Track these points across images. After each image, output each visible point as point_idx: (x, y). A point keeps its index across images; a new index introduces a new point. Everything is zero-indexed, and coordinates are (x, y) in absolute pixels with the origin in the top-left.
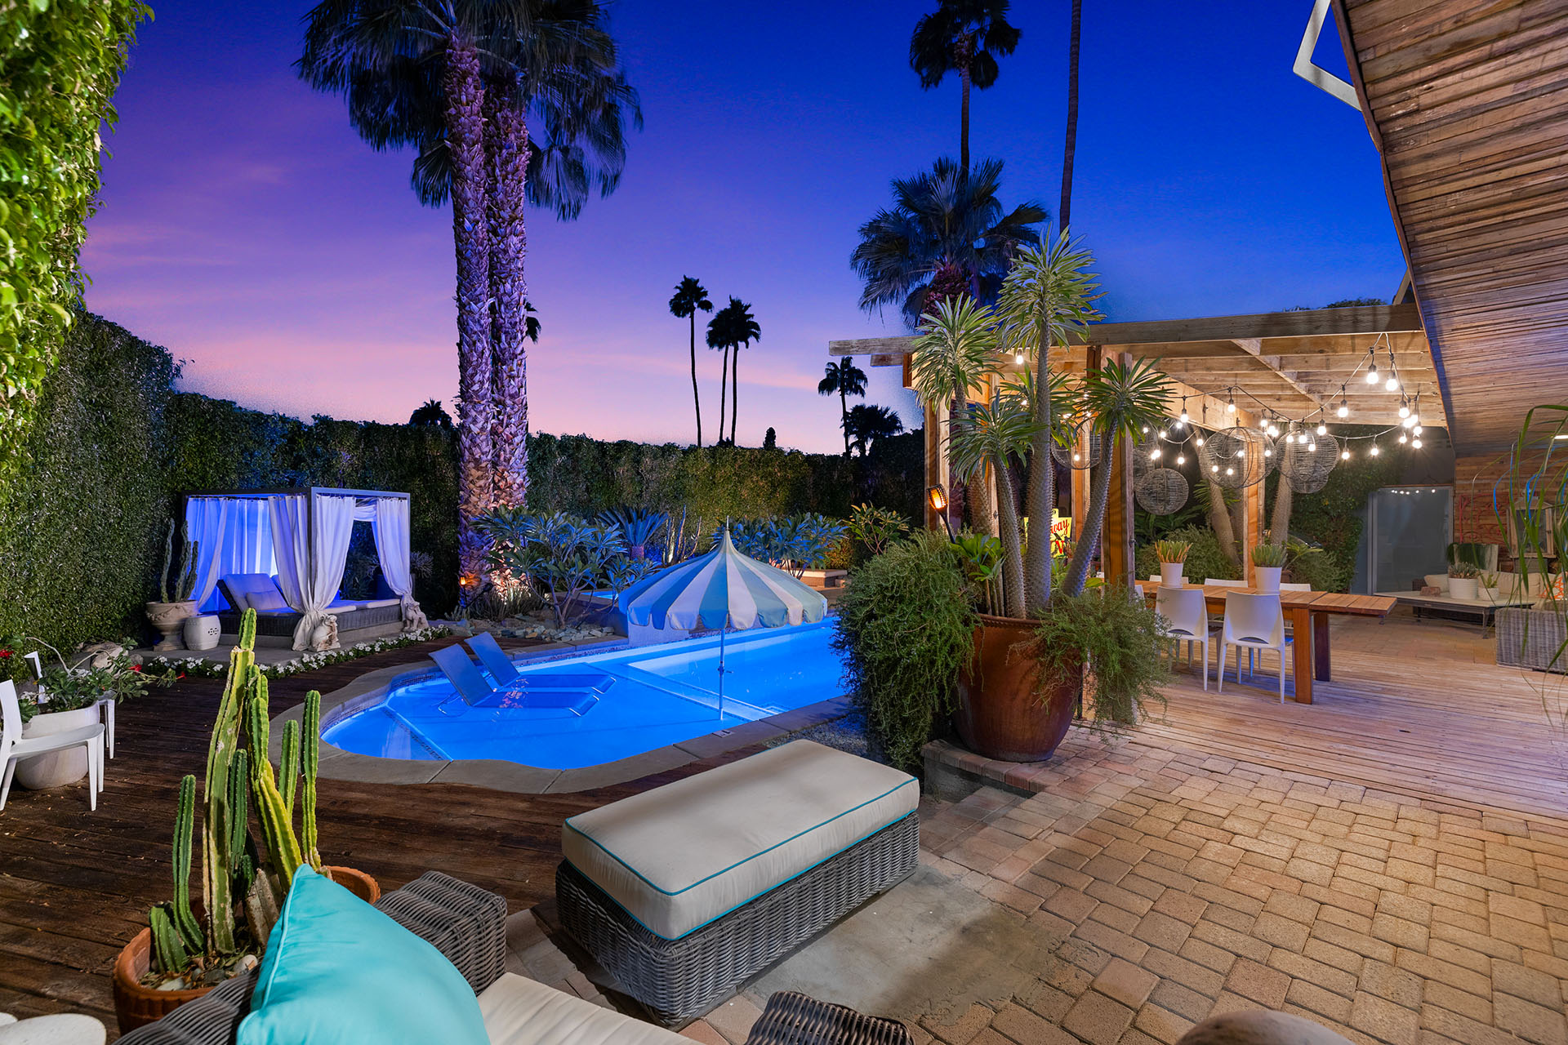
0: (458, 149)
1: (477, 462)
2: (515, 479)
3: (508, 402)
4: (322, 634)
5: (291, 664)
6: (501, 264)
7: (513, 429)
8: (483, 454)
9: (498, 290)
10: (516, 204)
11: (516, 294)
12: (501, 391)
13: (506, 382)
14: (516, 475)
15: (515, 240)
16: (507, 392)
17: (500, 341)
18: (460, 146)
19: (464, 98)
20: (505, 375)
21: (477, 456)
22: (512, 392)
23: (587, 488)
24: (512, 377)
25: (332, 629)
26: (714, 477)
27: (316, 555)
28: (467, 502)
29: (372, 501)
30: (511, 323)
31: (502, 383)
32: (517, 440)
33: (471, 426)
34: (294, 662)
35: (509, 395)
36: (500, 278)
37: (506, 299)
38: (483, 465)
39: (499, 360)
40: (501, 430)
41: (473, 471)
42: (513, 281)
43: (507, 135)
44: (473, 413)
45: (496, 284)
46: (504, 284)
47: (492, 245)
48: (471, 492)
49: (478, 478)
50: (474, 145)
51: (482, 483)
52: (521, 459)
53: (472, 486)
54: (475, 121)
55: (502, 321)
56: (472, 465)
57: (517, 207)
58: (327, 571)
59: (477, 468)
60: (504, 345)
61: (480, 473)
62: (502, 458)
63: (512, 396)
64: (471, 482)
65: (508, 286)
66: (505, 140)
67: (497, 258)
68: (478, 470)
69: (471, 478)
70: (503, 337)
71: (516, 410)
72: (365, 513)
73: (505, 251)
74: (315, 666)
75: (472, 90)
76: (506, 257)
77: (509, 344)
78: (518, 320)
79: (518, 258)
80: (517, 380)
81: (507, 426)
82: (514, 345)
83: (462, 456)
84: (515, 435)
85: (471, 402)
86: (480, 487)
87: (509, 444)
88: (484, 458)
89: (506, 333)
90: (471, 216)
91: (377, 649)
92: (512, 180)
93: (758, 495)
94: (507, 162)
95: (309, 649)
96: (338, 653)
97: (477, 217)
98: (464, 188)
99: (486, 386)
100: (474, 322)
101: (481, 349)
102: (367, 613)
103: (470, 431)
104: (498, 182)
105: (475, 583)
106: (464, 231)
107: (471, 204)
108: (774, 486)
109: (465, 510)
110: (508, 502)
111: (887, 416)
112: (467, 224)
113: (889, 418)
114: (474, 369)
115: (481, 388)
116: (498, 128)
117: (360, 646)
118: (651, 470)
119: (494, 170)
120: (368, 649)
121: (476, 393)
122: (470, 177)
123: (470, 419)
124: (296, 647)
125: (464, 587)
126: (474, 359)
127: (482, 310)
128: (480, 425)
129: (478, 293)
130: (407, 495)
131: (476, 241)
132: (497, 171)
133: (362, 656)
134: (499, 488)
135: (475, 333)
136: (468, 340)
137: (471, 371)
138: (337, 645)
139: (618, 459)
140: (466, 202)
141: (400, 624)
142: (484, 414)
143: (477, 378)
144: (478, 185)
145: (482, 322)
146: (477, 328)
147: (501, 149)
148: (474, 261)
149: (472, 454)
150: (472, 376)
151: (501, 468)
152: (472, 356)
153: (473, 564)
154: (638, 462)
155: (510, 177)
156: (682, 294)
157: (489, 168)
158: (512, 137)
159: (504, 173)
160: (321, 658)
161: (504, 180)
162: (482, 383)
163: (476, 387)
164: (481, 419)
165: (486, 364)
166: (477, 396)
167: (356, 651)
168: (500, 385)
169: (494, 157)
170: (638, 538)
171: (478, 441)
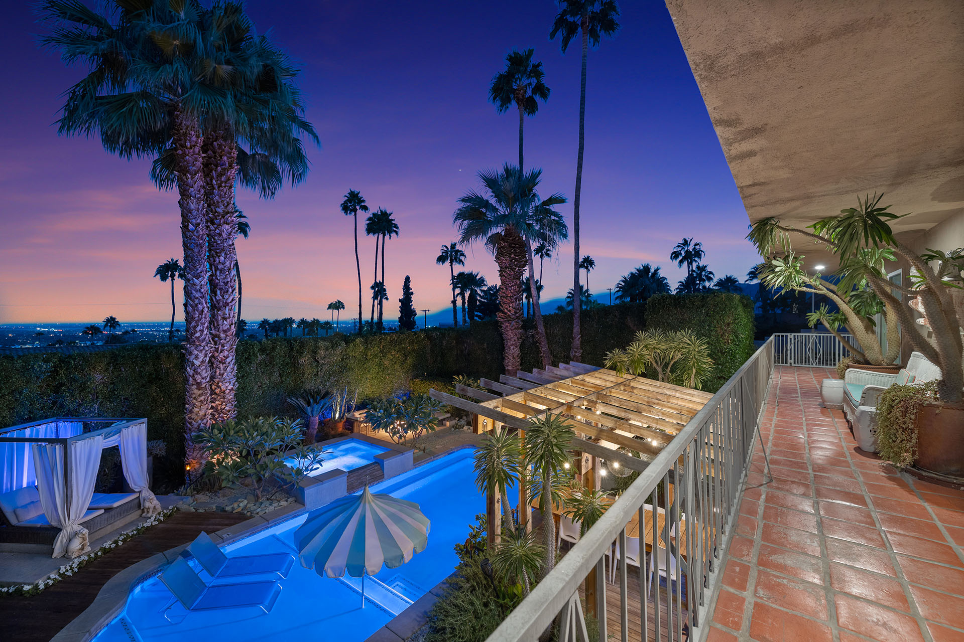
0: (184, 178)
1: (199, 385)
2: (227, 387)
3: (222, 335)
4: (76, 545)
5: (49, 578)
6: (217, 244)
7: (226, 353)
8: (203, 378)
9: (215, 261)
10: (227, 202)
11: (228, 263)
12: (217, 328)
13: (220, 322)
14: (227, 384)
15: (227, 227)
16: (221, 329)
17: (216, 295)
18: (185, 175)
19: (188, 144)
20: (220, 317)
21: (199, 381)
22: (225, 328)
23: (280, 374)
24: (225, 319)
25: (84, 539)
26: (367, 355)
27: (71, 487)
28: (191, 412)
29: (119, 431)
30: (224, 283)
31: (218, 323)
32: (228, 360)
33: (194, 361)
34: (53, 576)
35: (223, 331)
36: (216, 253)
37: (220, 267)
38: (203, 386)
39: (216, 307)
40: (216, 354)
41: (196, 391)
42: (226, 254)
43: (221, 157)
45: (213, 257)
46: (219, 257)
47: (210, 230)
48: (194, 406)
49: (199, 395)
50: (196, 174)
51: (202, 398)
52: (232, 372)
53: (194, 401)
54: (196, 158)
55: (217, 281)
56: (195, 387)
57: (228, 205)
58: (80, 495)
59: (199, 388)
60: (219, 297)
61: (200, 392)
62: (218, 374)
63: (225, 331)
64: (194, 398)
65: (222, 258)
66: (219, 160)
67: (214, 239)
68: (199, 390)
69: (194, 396)
70: (218, 292)
71: (227, 340)
72: (111, 442)
73: (220, 235)
74: (70, 573)
75: (194, 139)
76: (221, 238)
77: (223, 296)
78: (229, 279)
79: (229, 238)
80: (228, 320)
81: (221, 352)
82: (226, 297)
83: (188, 381)
84: (227, 357)
85: (194, 345)
86: (201, 401)
87: (223, 363)
88: (204, 381)
89: (221, 289)
90: (194, 221)
91: (120, 543)
92: (225, 187)
93: (395, 363)
94: (221, 175)
95: (66, 556)
96: (89, 556)
97: (199, 221)
98: (188, 203)
99: (205, 332)
100: (196, 291)
101: (201, 309)
102: (112, 513)
103: (193, 364)
104: (214, 188)
105: (197, 466)
106: (189, 231)
107: (194, 213)
108: (405, 356)
109: (190, 418)
110: (222, 402)
111: (478, 278)
112: (191, 227)
113: (479, 279)
114: (196, 322)
115: (202, 335)
116: (214, 152)
117: (107, 545)
118: (325, 357)
119: (211, 180)
120: (113, 546)
121: (198, 338)
122: (193, 194)
123: (193, 356)
124: (54, 555)
125: (189, 470)
126: (197, 316)
127: (203, 282)
128: (201, 360)
129: (199, 271)
130: (146, 420)
131: (198, 237)
132: (214, 181)
133: (108, 552)
134: (216, 393)
135: (197, 298)
136: (192, 303)
137: (193, 324)
138: (88, 549)
139: (302, 353)
140: (190, 211)
141: (139, 512)
142: (204, 352)
143: (198, 328)
144: (199, 199)
145: (202, 290)
146: (198, 295)
147: (216, 166)
148: (196, 250)
149: (195, 380)
150: (195, 327)
151: (216, 380)
152: (195, 314)
153: (195, 453)
154: (315, 353)
155: (223, 185)
156: (349, 200)
157: (208, 179)
158: (225, 158)
159: (219, 182)
160: (75, 565)
161: (219, 187)
162: (202, 331)
163: (198, 335)
164: (201, 356)
165: (205, 318)
166: (199, 340)
167: (105, 550)
168: (216, 325)
169: (211, 171)
170: (315, 413)
171: (199, 371)
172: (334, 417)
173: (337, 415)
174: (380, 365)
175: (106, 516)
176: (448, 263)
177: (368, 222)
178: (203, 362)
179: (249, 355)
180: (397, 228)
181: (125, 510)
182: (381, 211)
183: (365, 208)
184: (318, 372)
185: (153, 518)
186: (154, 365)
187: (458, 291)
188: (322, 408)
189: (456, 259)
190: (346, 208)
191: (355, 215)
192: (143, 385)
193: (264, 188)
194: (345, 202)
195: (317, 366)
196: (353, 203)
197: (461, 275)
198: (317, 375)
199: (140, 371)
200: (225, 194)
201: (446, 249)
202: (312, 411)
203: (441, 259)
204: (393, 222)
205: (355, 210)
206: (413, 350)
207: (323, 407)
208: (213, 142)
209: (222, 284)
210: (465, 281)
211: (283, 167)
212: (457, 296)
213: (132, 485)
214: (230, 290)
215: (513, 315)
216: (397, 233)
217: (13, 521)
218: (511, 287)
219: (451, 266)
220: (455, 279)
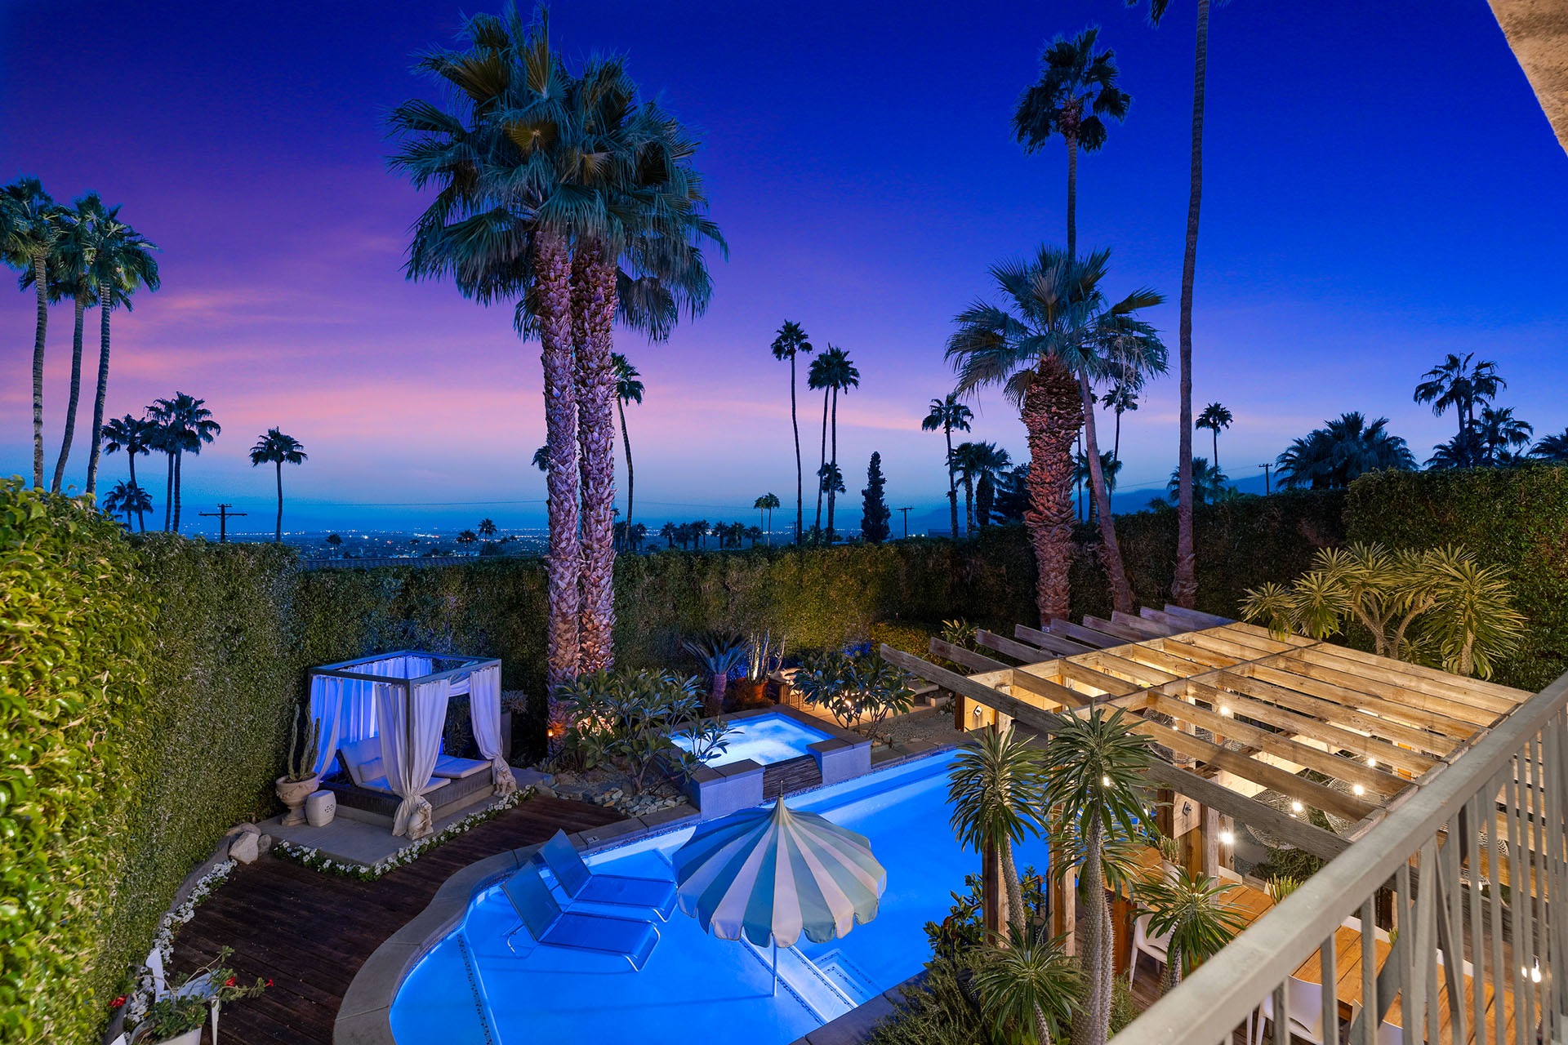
0: (547, 322)
1: (564, 615)
2: (601, 621)
3: (596, 546)
4: (417, 822)
6: (590, 414)
7: (600, 572)
8: (569, 608)
9: (586, 439)
10: (603, 353)
11: (603, 441)
12: (589, 535)
13: (593, 527)
14: (602, 617)
15: (603, 388)
16: (594, 537)
17: (588, 487)
18: (549, 319)
19: (552, 275)
20: (592, 520)
21: (564, 611)
22: (599, 536)
23: (675, 605)
24: (599, 522)
25: (426, 817)
26: (801, 581)
27: (413, 744)
28: (555, 654)
29: (468, 675)
31: (590, 528)
32: (603, 582)
33: (559, 582)
34: (390, 860)
35: (597, 539)
36: (589, 427)
37: (594, 446)
38: (570, 618)
39: (588, 505)
40: (588, 573)
41: (561, 625)
42: (601, 428)
43: (595, 288)
44: (561, 570)
45: (585, 432)
46: (592, 432)
47: (581, 395)
48: (558, 646)
49: (565, 632)
50: (562, 316)
51: (568, 636)
52: (608, 600)
53: (559, 639)
54: (562, 293)
55: (590, 468)
56: (559, 619)
57: (604, 356)
58: (423, 756)
59: (565, 622)
60: (592, 491)
61: (567, 626)
62: (589, 601)
63: (599, 540)
64: (559, 635)
65: (596, 434)
66: (593, 293)
67: (586, 407)
68: (565, 623)
69: (558, 632)
70: (591, 483)
71: (602, 553)
72: (459, 689)
73: (594, 401)
74: (409, 860)
75: (560, 266)
76: (595, 405)
77: (596, 490)
78: (605, 465)
79: (605, 405)
80: (603, 524)
81: (594, 570)
82: (601, 490)
83: (551, 609)
84: (601, 578)
85: (558, 559)
86: (567, 640)
87: (597, 587)
88: (571, 611)
89: (594, 479)
90: (559, 383)
91: (467, 828)
92: (600, 331)
93: (847, 595)
94: (595, 314)
95: (406, 837)
96: (431, 839)
97: (565, 382)
98: (552, 358)
99: (573, 542)
100: (562, 483)
101: (567, 508)
102: (460, 785)
103: (558, 587)
104: (586, 335)
105: (562, 732)
106: (553, 397)
107: (560, 371)
108: (864, 583)
109: (554, 663)
110: (595, 643)
111: (995, 451)
112: (555, 391)
113: (998, 453)
114: (562, 527)
115: (568, 545)
116: (587, 283)
117: (451, 828)
118: (738, 582)
119: (583, 323)
120: (458, 830)
121: (563, 549)
122: (559, 346)
123: (558, 576)
124: (395, 832)
125: (552, 737)
126: (562, 518)
127: (570, 470)
128: (567, 580)
129: (565, 454)
130: (499, 661)
131: (564, 406)
132: (586, 324)
133: (453, 838)
134: (587, 630)
135: (563, 493)
136: (556, 499)
137: (558, 529)
138: (430, 830)
139: (705, 574)
140: (554, 370)
141: (491, 788)
142: (571, 569)
143: (564, 536)
144: (566, 352)
145: (569, 481)
146: (564, 488)
147: (589, 302)
148: (562, 424)
149: (559, 609)
150: (560, 534)
151: (588, 611)
152: (560, 515)
153: (559, 714)
154: (724, 574)
155: (598, 328)
156: (784, 338)
157: (579, 322)
158: (600, 289)
159: (592, 325)
160: (415, 850)
161: (592, 332)
162: (569, 539)
163: (563, 545)
164: (568, 575)
165: (573, 521)
166: (565, 553)
167: (447, 834)
168: (588, 531)
169: (583, 311)
170: (720, 667)
171: (565, 596)
172: (751, 677)
173: (755, 674)
174: (822, 597)
175: (452, 788)
176: (941, 428)
177: (812, 368)
178: (569, 584)
179: (634, 576)
180: (857, 375)
181: (476, 782)
182: (832, 350)
183: (807, 347)
184: (728, 604)
185: (506, 800)
186: (514, 584)
187: (959, 475)
188: (730, 662)
189: (955, 422)
190: (778, 350)
191: (793, 359)
192: (502, 614)
193: (654, 330)
194: (778, 341)
195: (726, 596)
196: (789, 341)
197: (965, 447)
198: (726, 608)
199: (499, 594)
200: (600, 341)
201: (938, 405)
202: (717, 665)
203: (930, 423)
204: (850, 366)
205: (792, 352)
206: (877, 574)
207: (732, 659)
208: (586, 267)
209: (595, 472)
210: (972, 458)
211: (678, 293)
212: (958, 484)
213: (483, 750)
214: (606, 480)
215: (1056, 515)
216: (856, 383)
217: (357, 781)
218: (1051, 465)
219: (948, 433)
220: (954, 455)
